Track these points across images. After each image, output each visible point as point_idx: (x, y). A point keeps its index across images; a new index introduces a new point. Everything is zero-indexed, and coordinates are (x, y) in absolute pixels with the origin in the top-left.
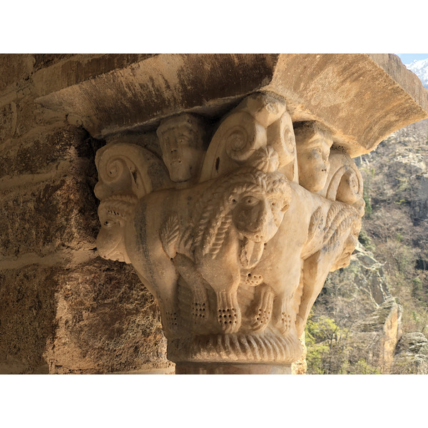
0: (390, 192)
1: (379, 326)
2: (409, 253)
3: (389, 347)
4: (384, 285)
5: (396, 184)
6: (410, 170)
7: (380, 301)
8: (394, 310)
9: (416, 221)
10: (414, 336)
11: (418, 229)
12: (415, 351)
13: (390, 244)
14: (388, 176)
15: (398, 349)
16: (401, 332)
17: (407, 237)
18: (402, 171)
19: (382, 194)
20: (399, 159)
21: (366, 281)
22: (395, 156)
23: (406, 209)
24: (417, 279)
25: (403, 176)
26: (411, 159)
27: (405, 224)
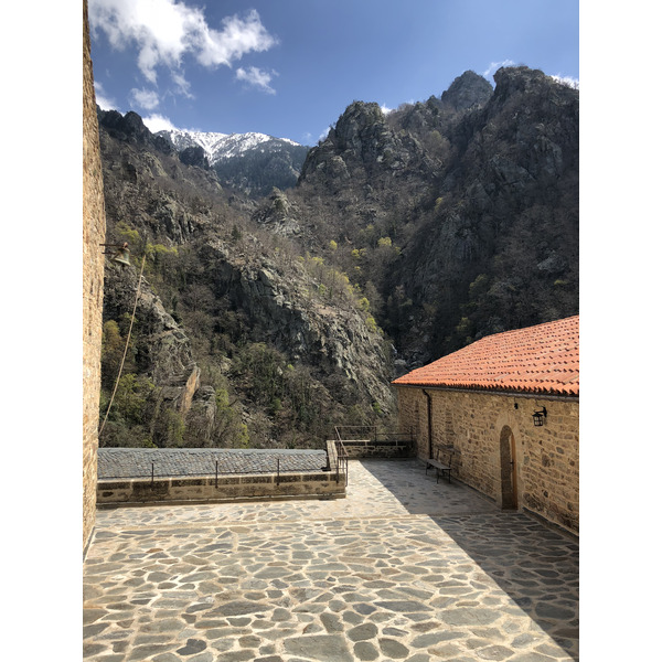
0: (202, 269)
1: (183, 382)
2: (209, 320)
3: (188, 397)
5: (207, 264)
6: (218, 255)
7: (185, 365)
8: (195, 372)
9: (219, 296)
10: (207, 388)
11: (219, 302)
12: (206, 399)
13: (198, 313)
14: (201, 256)
15: (195, 398)
16: (198, 385)
17: (210, 308)
18: (211, 254)
19: (195, 270)
20: (211, 244)
21: (176, 351)
22: (207, 240)
23: (212, 285)
24: (214, 339)
25: (211, 258)
26: (219, 245)
27: (210, 297)
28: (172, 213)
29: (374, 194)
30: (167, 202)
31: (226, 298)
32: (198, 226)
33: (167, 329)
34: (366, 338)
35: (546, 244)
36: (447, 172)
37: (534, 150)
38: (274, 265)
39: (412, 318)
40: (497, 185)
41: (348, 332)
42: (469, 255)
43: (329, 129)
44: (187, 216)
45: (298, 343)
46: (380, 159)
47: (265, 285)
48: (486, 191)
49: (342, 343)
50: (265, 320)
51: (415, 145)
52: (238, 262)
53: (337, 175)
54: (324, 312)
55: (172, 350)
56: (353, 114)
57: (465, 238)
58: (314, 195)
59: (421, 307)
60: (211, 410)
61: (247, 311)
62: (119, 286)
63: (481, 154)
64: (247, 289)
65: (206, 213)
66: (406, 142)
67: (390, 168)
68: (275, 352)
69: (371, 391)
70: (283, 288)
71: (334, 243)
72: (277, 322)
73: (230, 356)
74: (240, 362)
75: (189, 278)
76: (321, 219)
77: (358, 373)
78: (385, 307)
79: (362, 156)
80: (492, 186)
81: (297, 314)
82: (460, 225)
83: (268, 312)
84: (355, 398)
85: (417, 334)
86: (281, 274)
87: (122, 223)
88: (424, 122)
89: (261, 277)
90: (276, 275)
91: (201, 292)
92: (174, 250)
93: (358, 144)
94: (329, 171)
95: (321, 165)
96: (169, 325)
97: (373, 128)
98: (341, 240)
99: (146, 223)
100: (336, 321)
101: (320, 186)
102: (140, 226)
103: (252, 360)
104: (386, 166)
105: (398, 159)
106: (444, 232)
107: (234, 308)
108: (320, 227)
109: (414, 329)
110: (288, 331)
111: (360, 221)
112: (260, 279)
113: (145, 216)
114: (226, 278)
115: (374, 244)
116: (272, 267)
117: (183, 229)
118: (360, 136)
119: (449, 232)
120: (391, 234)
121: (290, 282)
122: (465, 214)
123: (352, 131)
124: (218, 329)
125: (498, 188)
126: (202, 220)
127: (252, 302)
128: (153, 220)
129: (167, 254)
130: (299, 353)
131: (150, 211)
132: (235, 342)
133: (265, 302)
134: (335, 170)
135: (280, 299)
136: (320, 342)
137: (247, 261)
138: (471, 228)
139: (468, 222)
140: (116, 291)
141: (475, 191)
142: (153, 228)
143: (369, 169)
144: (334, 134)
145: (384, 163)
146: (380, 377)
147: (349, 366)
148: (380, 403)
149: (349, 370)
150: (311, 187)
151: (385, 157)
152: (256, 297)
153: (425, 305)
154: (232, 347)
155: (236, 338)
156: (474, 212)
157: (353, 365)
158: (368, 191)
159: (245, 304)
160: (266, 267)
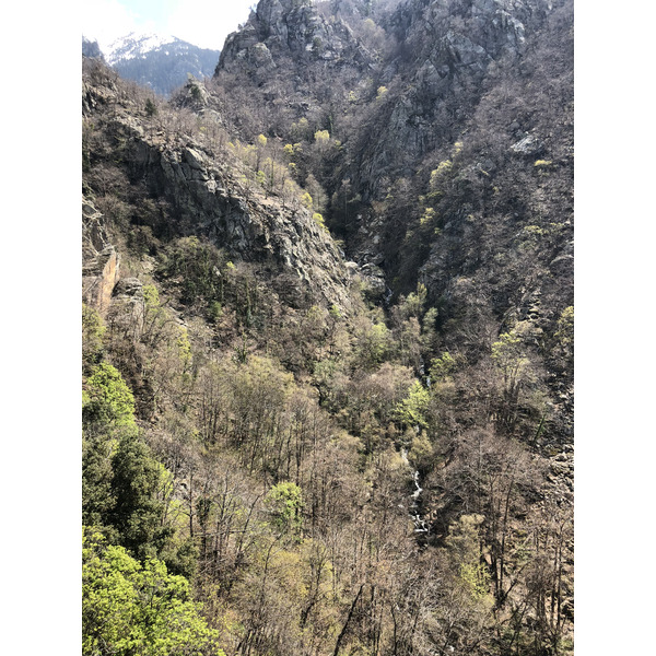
0: (109, 150)
1: (98, 271)
2: (124, 208)
3: (107, 290)
4: (104, 234)
5: (115, 143)
6: (129, 131)
7: (100, 248)
8: (113, 257)
9: (133, 181)
10: (130, 280)
11: (134, 188)
12: (131, 294)
13: (109, 198)
14: (107, 133)
15: (116, 292)
16: (118, 277)
17: (125, 194)
18: (121, 131)
19: (101, 150)
20: (119, 119)
22: (114, 116)
23: (124, 168)
24: (132, 232)
25: (122, 136)
26: (130, 121)
27: (123, 181)
29: (305, 88)
31: (143, 183)
32: (101, 100)
34: (316, 235)
35: (517, 125)
36: (385, 63)
37: (493, 27)
38: (202, 145)
39: (360, 217)
40: (451, 67)
41: (296, 226)
42: (421, 145)
45: (237, 238)
46: (309, 48)
47: (192, 168)
48: (440, 73)
49: (291, 238)
50: (193, 210)
51: (347, 32)
52: (156, 141)
53: (261, 64)
54: (266, 202)
57: (418, 126)
58: (235, 85)
59: (369, 205)
60: (138, 308)
61: (171, 199)
63: (432, 32)
64: (169, 173)
65: (110, 86)
66: (337, 28)
67: (321, 58)
68: (210, 246)
69: (327, 294)
70: (214, 171)
71: (263, 138)
72: (209, 213)
73: (153, 254)
74: (166, 259)
75: (95, 159)
76: (246, 111)
77: (310, 273)
78: (328, 206)
79: (288, 43)
80: (446, 68)
81: (234, 203)
82: (412, 111)
83: (198, 201)
84: (309, 300)
85: (367, 235)
86: (211, 155)
88: (355, 11)
89: (186, 157)
90: (205, 156)
91: (111, 174)
93: (284, 29)
94: (251, 58)
95: (241, 54)
97: (300, 11)
100: (281, 213)
101: (243, 76)
103: (183, 257)
104: (316, 56)
105: (329, 48)
106: (393, 119)
107: (154, 196)
108: (246, 120)
109: (363, 230)
110: (223, 223)
111: (291, 115)
112: (185, 160)
114: (140, 159)
115: (310, 138)
116: (198, 147)
118: (285, 21)
119: (400, 119)
120: (327, 126)
121: (222, 167)
122: (416, 99)
123: (276, 14)
124: (135, 220)
125: (453, 70)
126: (106, 93)
127: (177, 189)
130: (238, 250)
132: (158, 237)
133: (193, 188)
134: (259, 58)
135: (212, 185)
136: (264, 236)
137: (168, 141)
138: (423, 115)
139: (420, 108)
141: (426, 74)
143: (298, 59)
144: (255, 18)
145: (315, 53)
146: (334, 279)
147: (300, 265)
148: (337, 307)
149: (301, 270)
150: (232, 77)
151: (315, 45)
152: (181, 182)
153: (373, 203)
154: (156, 242)
155: (159, 231)
156: (426, 97)
157: (304, 263)
158: (298, 83)
159: (167, 192)
160: (192, 147)
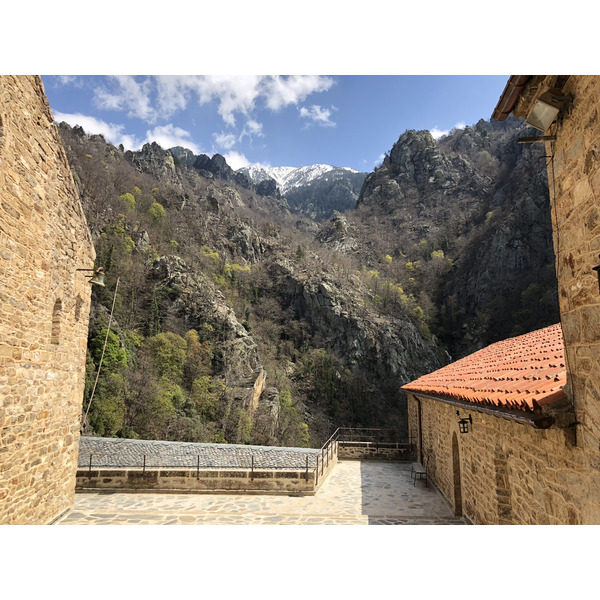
0: (270, 284)
1: (252, 384)
2: (276, 328)
3: (256, 398)
4: (257, 358)
5: (275, 280)
6: (284, 272)
7: (254, 368)
8: (262, 374)
9: (284, 307)
10: (272, 389)
11: (285, 313)
12: (271, 399)
13: (267, 322)
14: (270, 273)
15: (261, 398)
16: (264, 387)
17: (277, 317)
18: (279, 271)
19: (265, 285)
20: (279, 262)
21: (246, 355)
22: (275, 259)
23: (279, 298)
24: (280, 346)
25: (279, 275)
26: (285, 263)
27: (277, 308)
28: (246, 237)
29: (427, 212)
30: (242, 228)
31: (291, 309)
32: (268, 247)
33: (238, 336)
34: (420, 345)
36: (497, 188)
38: (333, 279)
39: (465, 326)
41: (402, 339)
42: (520, 264)
43: (384, 157)
44: (260, 239)
45: (355, 349)
46: (431, 180)
47: (324, 297)
48: (536, 203)
49: (397, 350)
50: (324, 328)
51: (464, 165)
52: (301, 277)
53: (391, 196)
54: (378, 321)
55: (242, 355)
56: (405, 142)
57: (516, 248)
58: (370, 215)
59: (475, 315)
60: (275, 409)
61: (309, 320)
62: (199, 300)
63: (530, 170)
64: (309, 301)
65: (275, 236)
66: (456, 163)
67: (441, 188)
68: (334, 357)
70: (340, 298)
71: (389, 257)
72: (335, 330)
73: (294, 361)
74: (303, 366)
75: (261, 291)
76: (377, 237)
78: (438, 316)
79: (415, 178)
81: (353, 323)
82: (510, 237)
83: (327, 321)
85: (472, 341)
86: (338, 287)
87: (205, 247)
88: (473, 144)
89: (321, 289)
90: (335, 287)
91: (270, 304)
92: (247, 268)
93: (411, 167)
94: (385, 194)
95: (377, 189)
96: (240, 333)
97: (424, 153)
98: (396, 254)
99: (225, 246)
100: (390, 329)
101: (377, 207)
102: (220, 249)
103: (313, 364)
104: (437, 186)
105: (449, 179)
106: (494, 244)
107: (297, 318)
108: (376, 243)
109: (469, 337)
110: (345, 338)
111: (414, 237)
112: (320, 292)
113: (225, 240)
114: (290, 291)
115: (427, 256)
116: (330, 281)
117: (256, 250)
118: (412, 161)
119: (499, 243)
120: (443, 247)
121: (347, 293)
122: (515, 226)
123: (405, 157)
124: (284, 336)
126: (271, 242)
127: (313, 312)
128: (231, 244)
129: (242, 272)
130: (355, 358)
131: (228, 236)
132: (298, 348)
133: (325, 312)
134: (390, 192)
135: (338, 309)
136: (375, 348)
137: (309, 276)
138: (521, 239)
139: (518, 233)
140: (198, 304)
141: (524, 204)
142: (231, 250)
143: (422, 190)
144: (389, 160)
145: (435, 184)
147: (404, 372)
149: (403, 375)
150: (368, 208)
151: (436, 178)
152: (317, 308)
153: (478, 313)
154: (296, 352)
155: (299, 344)
156: (524, 224)
157: (407, 369)
158: (421, 209)
159: (307, 314)
160: (326, 281)
